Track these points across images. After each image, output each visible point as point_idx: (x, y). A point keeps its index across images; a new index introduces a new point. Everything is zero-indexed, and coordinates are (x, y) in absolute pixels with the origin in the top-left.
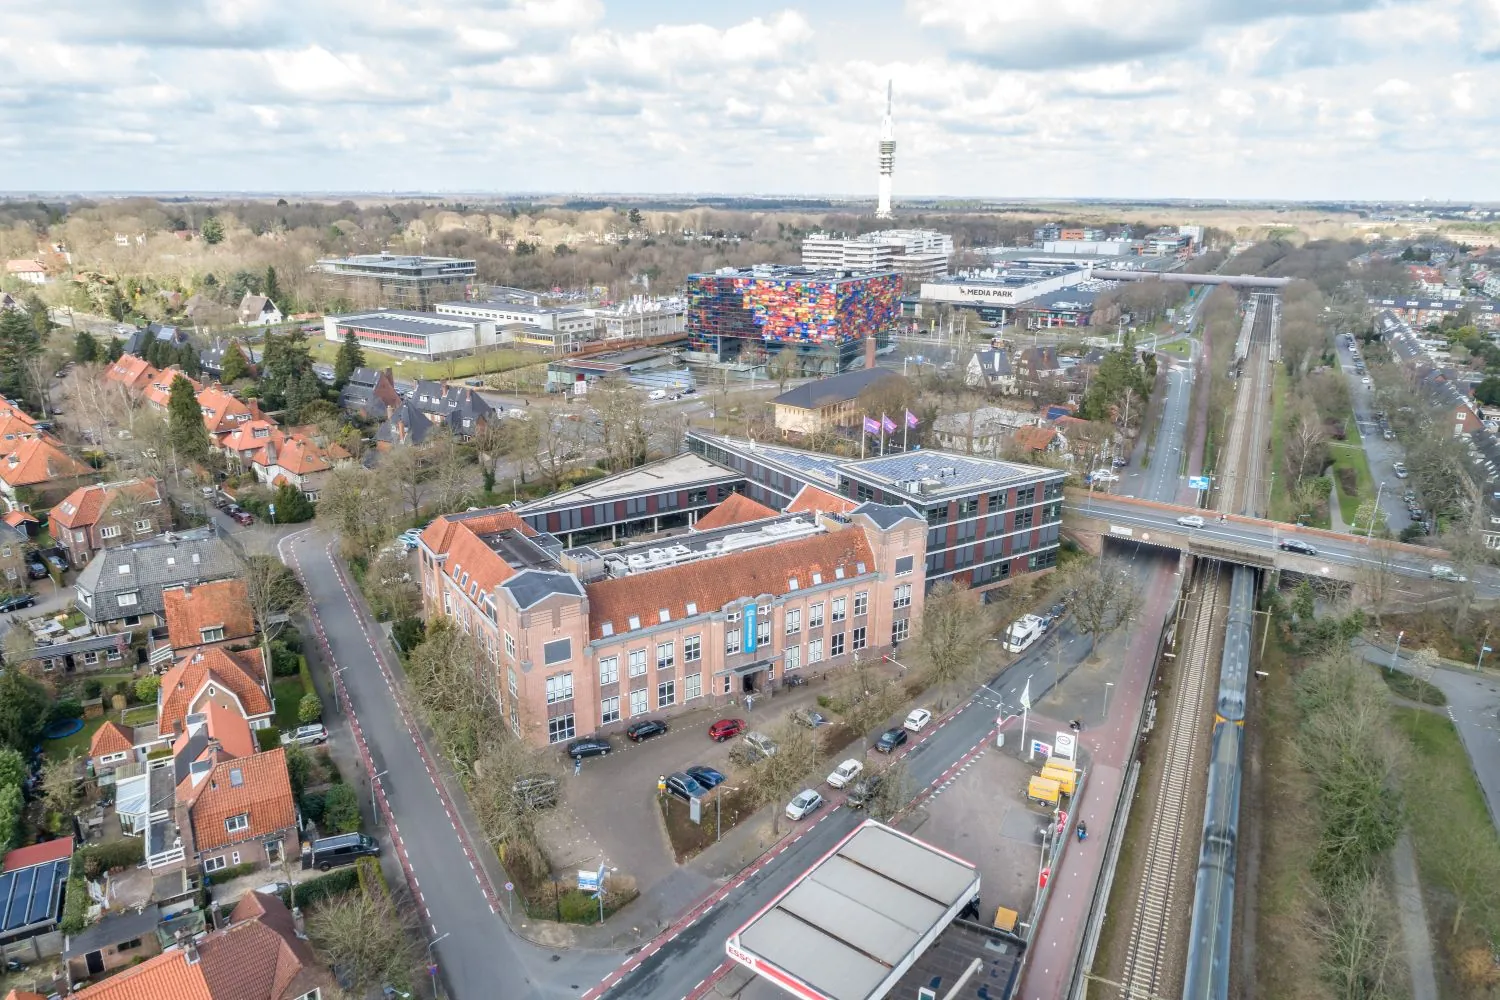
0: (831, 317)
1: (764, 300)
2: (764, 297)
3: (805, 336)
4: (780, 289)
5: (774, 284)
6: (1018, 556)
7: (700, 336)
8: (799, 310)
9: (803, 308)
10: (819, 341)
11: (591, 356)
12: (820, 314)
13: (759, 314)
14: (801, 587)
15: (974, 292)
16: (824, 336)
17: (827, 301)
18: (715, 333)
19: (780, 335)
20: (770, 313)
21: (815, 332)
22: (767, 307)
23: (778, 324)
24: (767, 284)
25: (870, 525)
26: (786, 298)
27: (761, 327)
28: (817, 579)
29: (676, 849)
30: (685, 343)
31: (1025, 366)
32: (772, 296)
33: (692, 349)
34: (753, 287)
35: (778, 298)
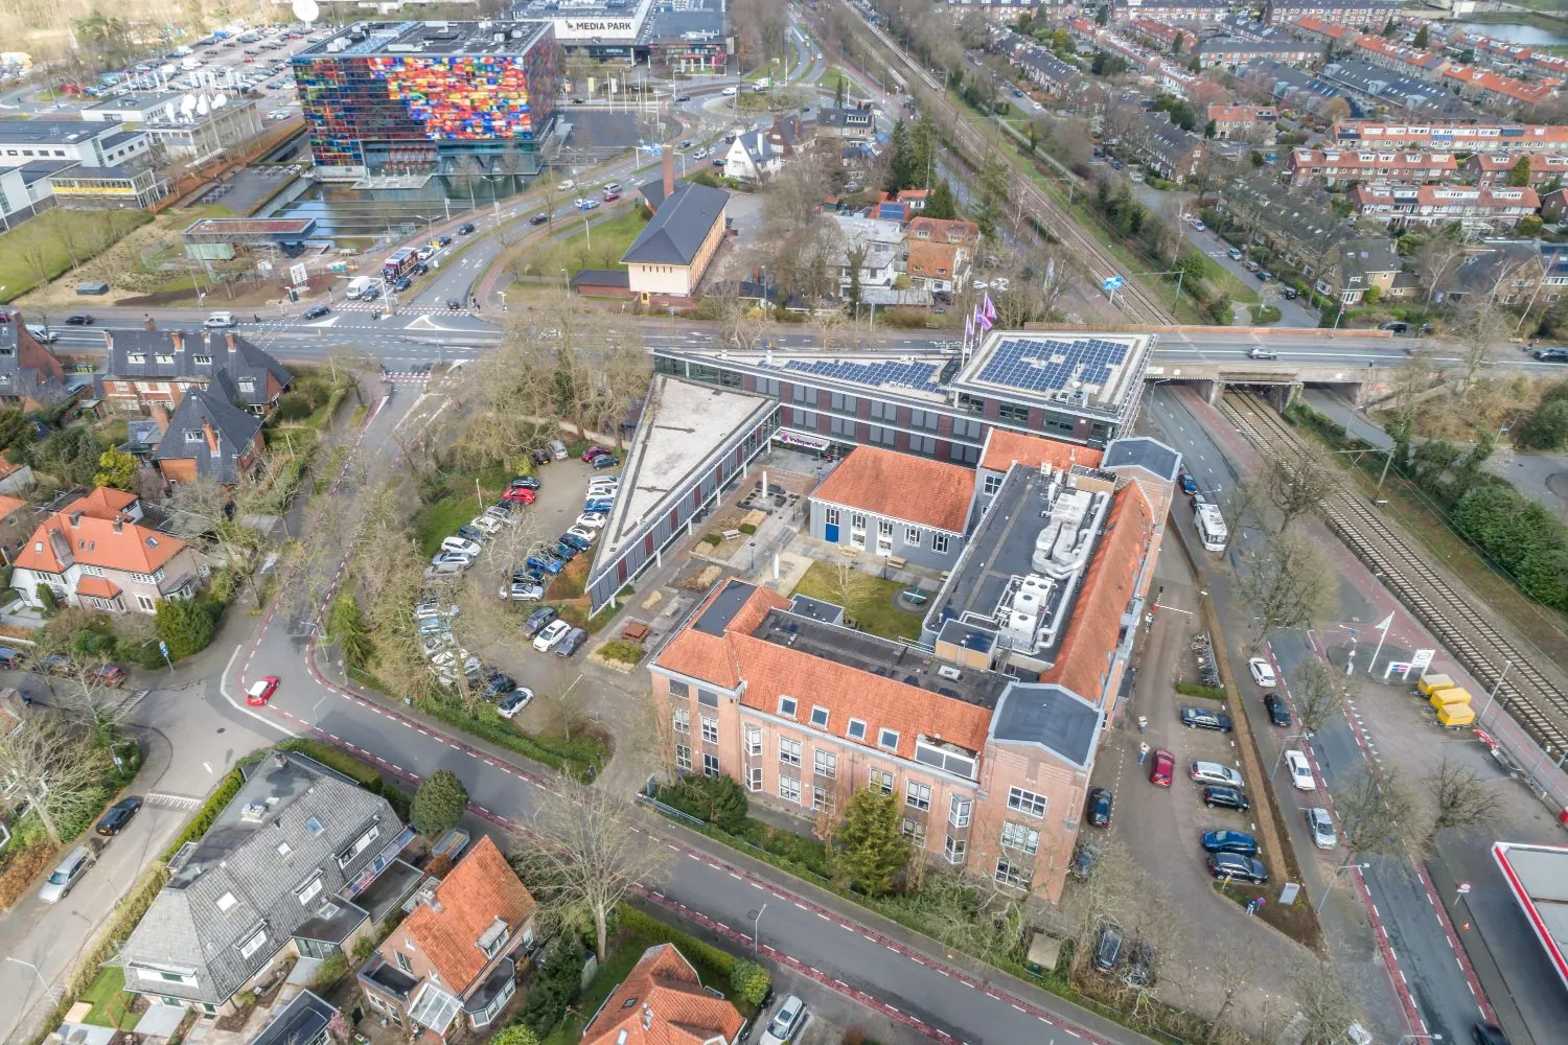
0: (522, 102)
1: (420, 86)
2: (419, 81)
3: (489, 129)
4: (441, 69)
5: (430, 61)
7: (331, 144)
8: (475, 96)
9: (481, 93)
10: (509, 134)
11: (191, 198)
12: (506, 99)
13: (415, 106)
15: (584, 26)
16: (515, 128)
17: (513, 81)
18: (352, 137)
19: (453, 130)
20: (433, 102)
21: (502, 123)
22: (426, 95)
23: (446, 116)
24: (421, 63)
25: (1145, 477)
26: (453, 80)
27: (422, 122)
31: (776, 142)
32: (432, 79)
33: (321, 163)
34: (400, 69)
35: (441, 81)
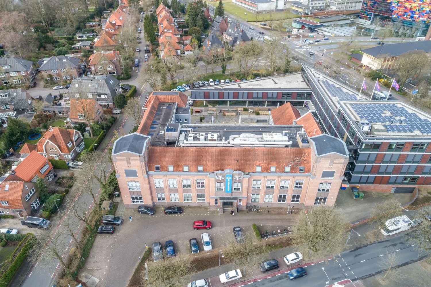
0: (428, 9)
3: (412, 17)
6: (425, 176)
7: (365, 12)
8: (413, 5)
9: (416, 4)
10: (418, 20)
11: (316, 17)
12: (423, 7)
13: (393, 5)
14: (262, 171)
16: (421, 18)
18: (372, 11)
19: (400, 15)
20: (399, 5)
21: (417, 16)
22: (398, 2)
23: (401, 10)
27: (393, 11)
28: (273, 169)
29: (130, 282)
30: (358, 15)
33: (360, 18)
